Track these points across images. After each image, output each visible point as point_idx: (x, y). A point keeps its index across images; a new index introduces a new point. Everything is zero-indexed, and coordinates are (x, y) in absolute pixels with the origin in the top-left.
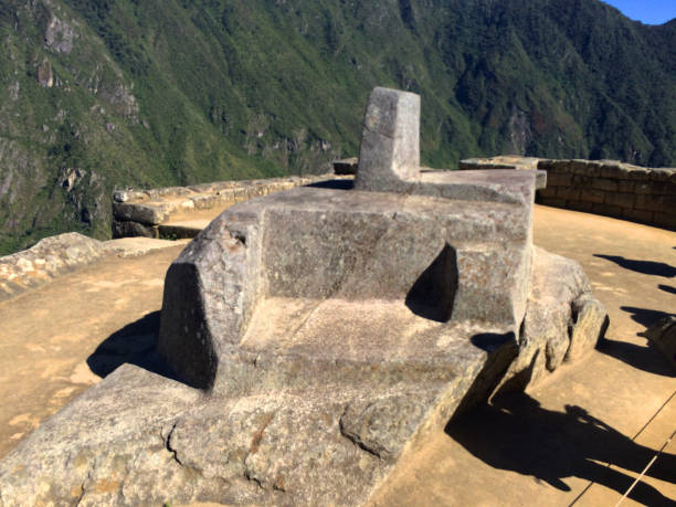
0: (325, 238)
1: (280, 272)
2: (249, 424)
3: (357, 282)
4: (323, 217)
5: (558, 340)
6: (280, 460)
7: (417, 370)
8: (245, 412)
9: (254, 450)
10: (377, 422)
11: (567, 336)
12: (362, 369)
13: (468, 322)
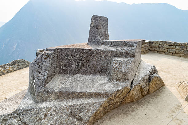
0: (75, 56)
1: (62, 66)
2: (44, 110)
3: (85, 70)
4: (75, 50)
5: (144, 86)
6: (52, 122)
7: (97, 95)
8: (43, 107)
9: (44, 119)
10: (82, 110)
11: (148, 86)
12: (80, 94)
13: (115, 81)
